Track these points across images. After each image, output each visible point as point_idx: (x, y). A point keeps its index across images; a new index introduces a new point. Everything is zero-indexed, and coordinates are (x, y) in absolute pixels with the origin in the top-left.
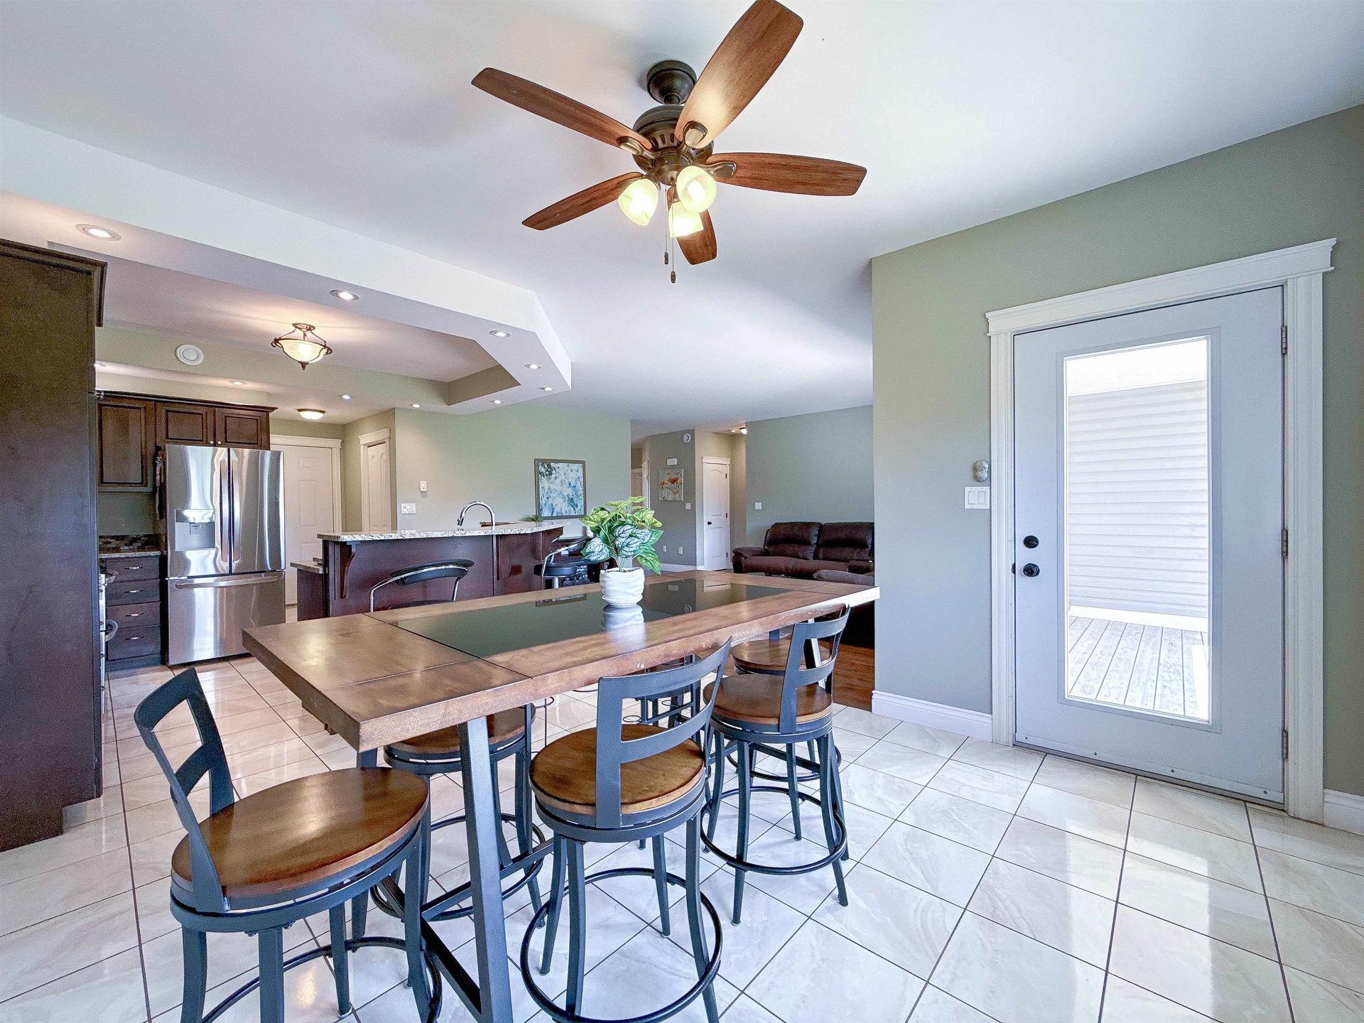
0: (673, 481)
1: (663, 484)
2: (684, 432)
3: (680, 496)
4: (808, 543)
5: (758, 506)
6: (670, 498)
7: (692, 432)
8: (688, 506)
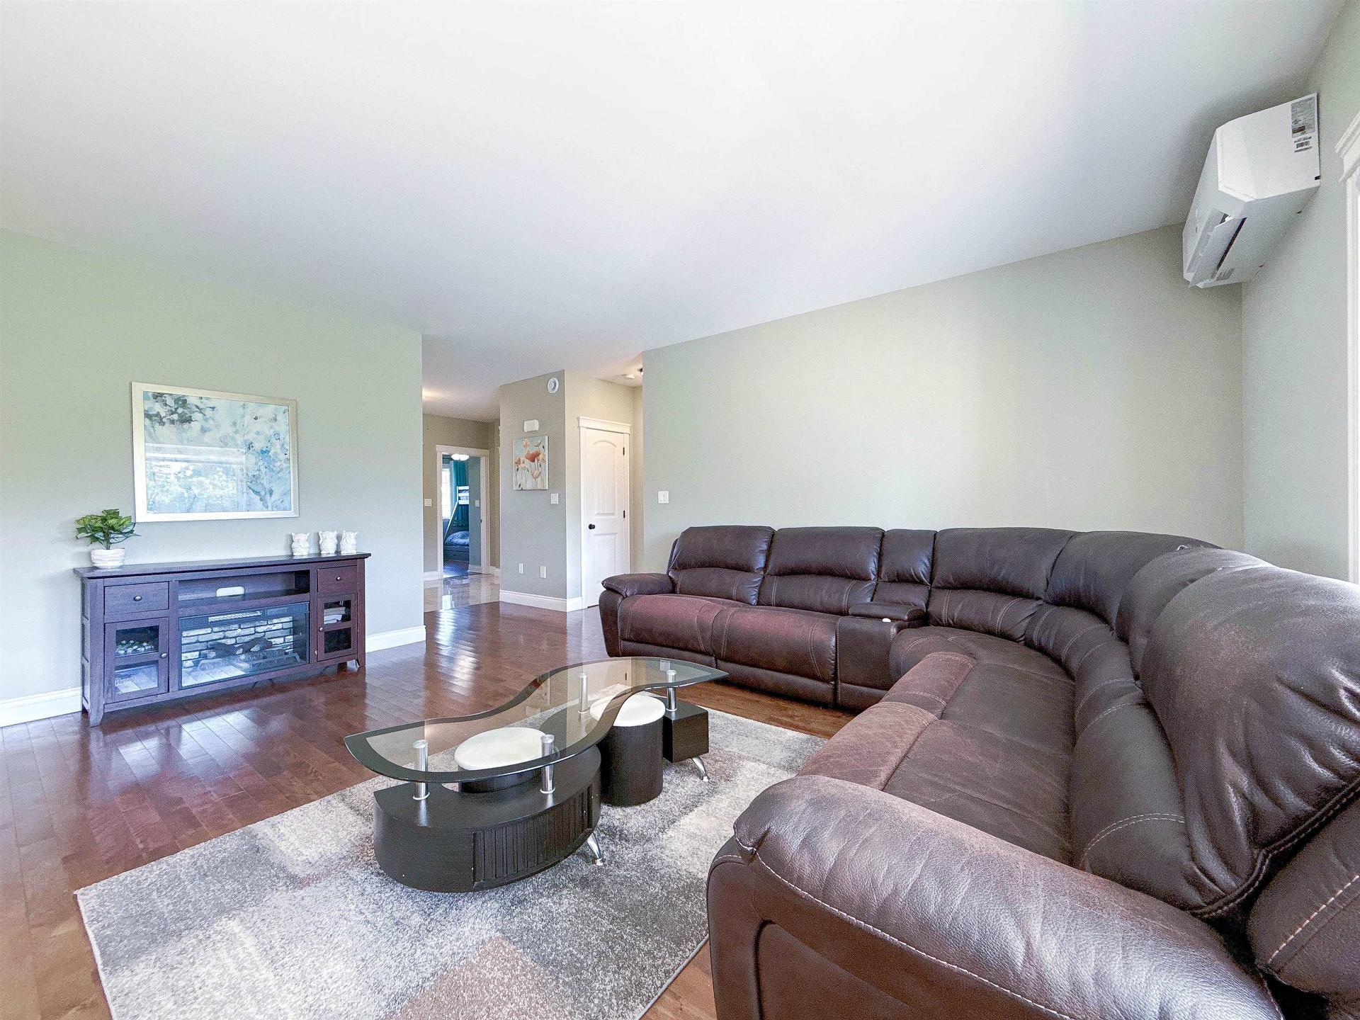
0: (533, 458)
1: (518, 463)
2: (546, 377)
3: (542, 480)
4: (747, 569)
5: (663, 497)
6: (529, 486)
7: (560, 375)
8: (555, 499)
